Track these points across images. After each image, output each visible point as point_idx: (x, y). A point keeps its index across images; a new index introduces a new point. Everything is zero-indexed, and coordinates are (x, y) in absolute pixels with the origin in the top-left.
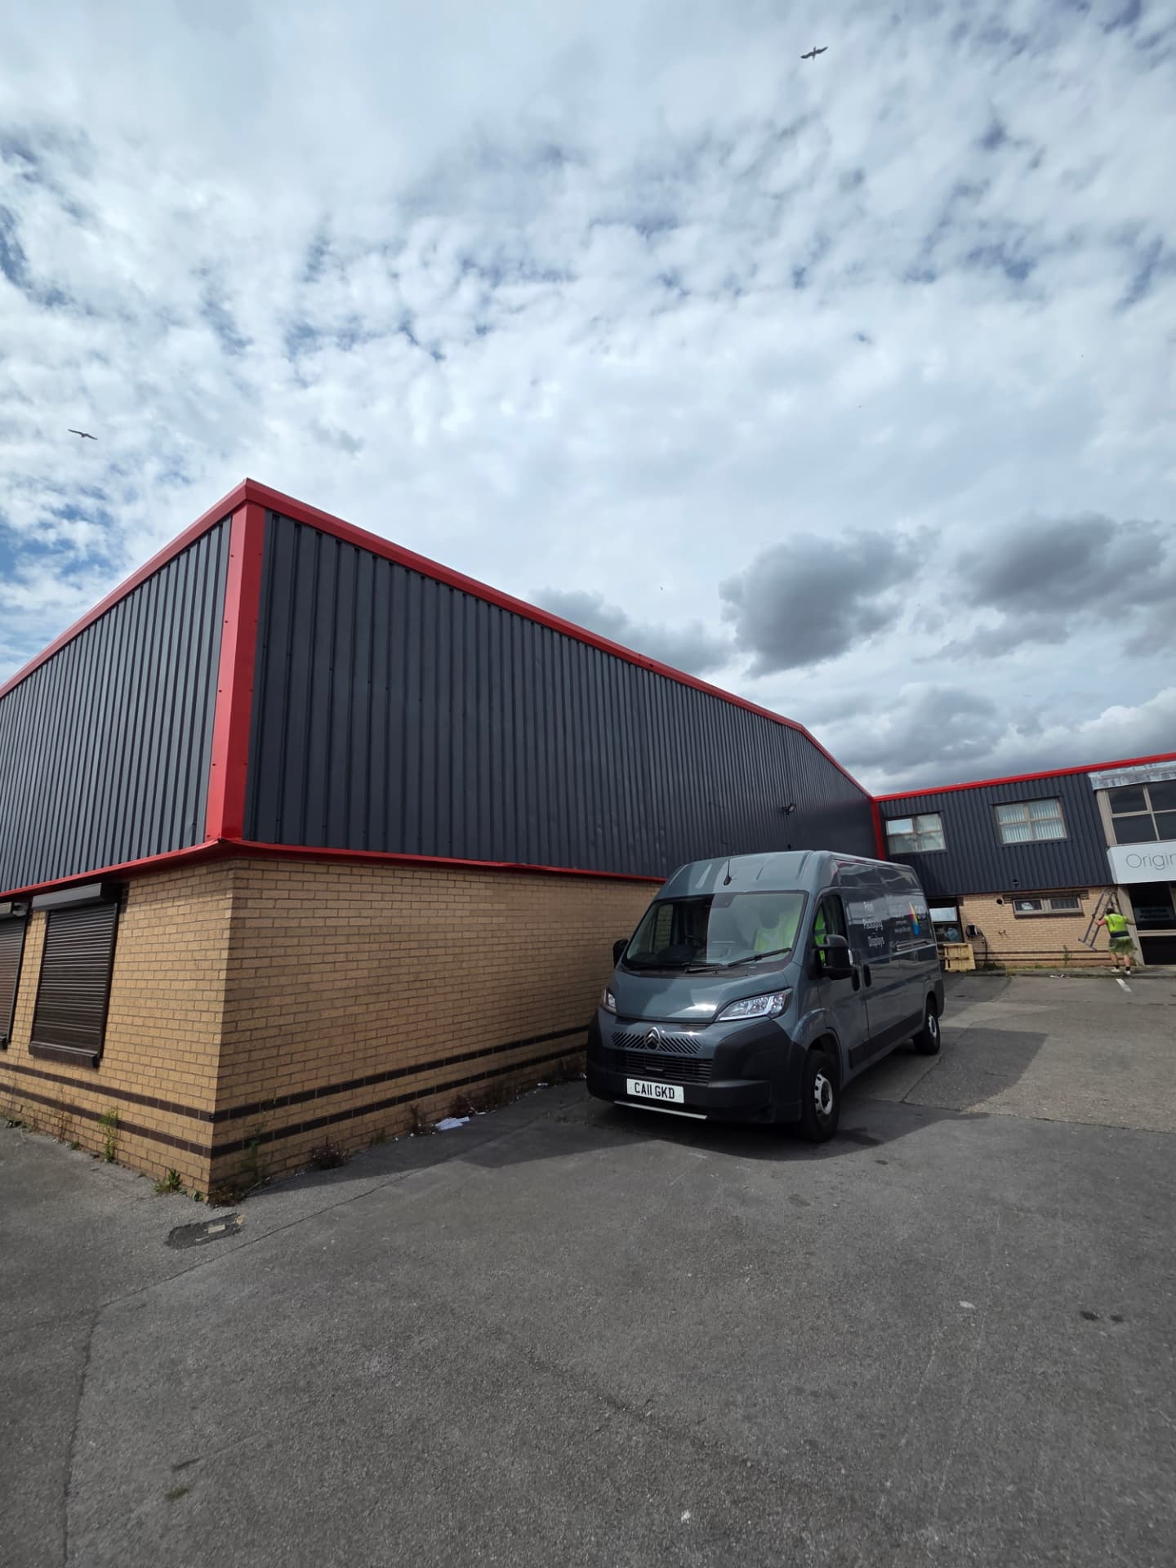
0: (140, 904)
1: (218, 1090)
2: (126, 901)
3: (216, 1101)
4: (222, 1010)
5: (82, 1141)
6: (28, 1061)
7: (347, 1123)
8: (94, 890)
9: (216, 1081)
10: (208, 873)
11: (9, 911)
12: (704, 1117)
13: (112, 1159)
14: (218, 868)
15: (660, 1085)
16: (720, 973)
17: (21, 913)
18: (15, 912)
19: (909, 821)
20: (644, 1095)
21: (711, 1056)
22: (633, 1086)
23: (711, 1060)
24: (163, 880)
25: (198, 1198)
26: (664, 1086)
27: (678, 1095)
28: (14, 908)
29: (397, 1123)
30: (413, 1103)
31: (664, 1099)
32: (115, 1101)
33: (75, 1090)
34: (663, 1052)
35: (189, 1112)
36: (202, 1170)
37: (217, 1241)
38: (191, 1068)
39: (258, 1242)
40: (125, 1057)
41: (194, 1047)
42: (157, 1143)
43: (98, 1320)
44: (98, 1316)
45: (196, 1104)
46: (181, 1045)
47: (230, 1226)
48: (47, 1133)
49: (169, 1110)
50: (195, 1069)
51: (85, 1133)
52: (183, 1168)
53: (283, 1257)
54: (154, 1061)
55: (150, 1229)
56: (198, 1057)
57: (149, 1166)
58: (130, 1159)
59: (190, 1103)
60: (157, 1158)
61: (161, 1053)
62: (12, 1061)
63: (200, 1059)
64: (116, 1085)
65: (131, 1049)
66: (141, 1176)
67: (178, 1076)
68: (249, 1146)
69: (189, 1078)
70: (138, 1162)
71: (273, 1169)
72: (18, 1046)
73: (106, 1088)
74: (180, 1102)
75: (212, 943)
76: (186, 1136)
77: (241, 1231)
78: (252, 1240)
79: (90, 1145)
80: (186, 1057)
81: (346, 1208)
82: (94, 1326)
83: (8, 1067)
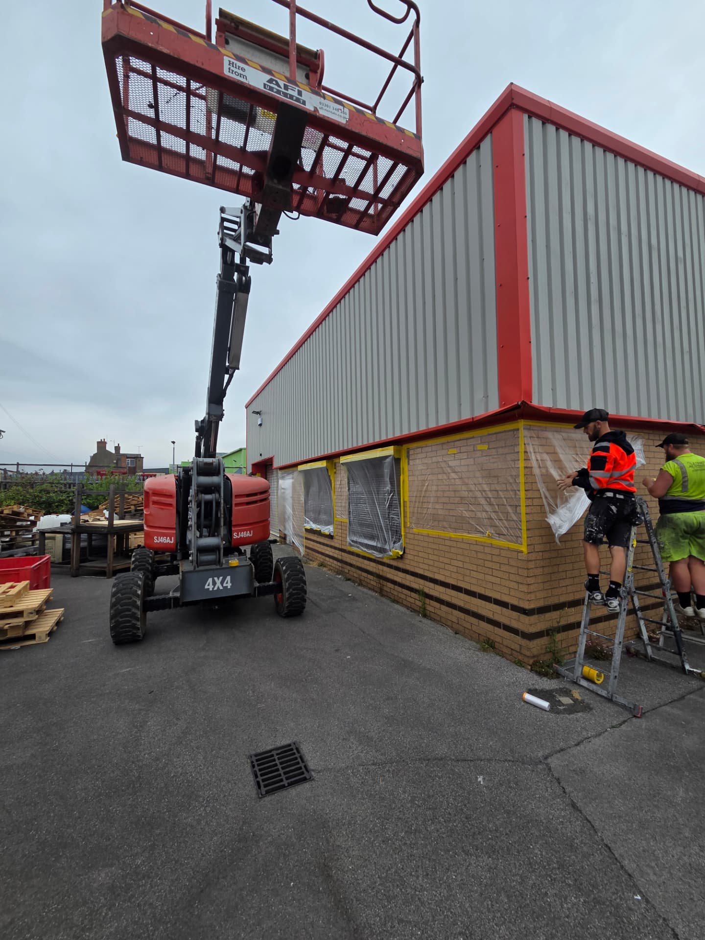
0: (421, 459)
1: (529, 593)
3: (529, 601)
5: (397, 599)
6: (348, 546)
7: (601, 625)
9: (526, 586)
10: (489, 435)
13: (425, 616)
14: (502, 430)
24: (442, 442)
25: (521, 665)
32: (421, 582)
33: (385, 569)
35: (498, 602)
36: (520, 645)
37: (580, 714)
38: (495, 573)
39: (623, 727)
40: (426, 556)
41: (495, 559)
42: (466, 616)
43: (556, 775)
44: (550, 769)
45: (505, 599)
46: (480, 556)
47: (575, 700)
48: (370, 589)
49: (476, 597)
50: (500, 574)
51: (400, 595)
52: (498, 639)
53: (674, 756)
54: (454, 563)
55: (508, 686)
56: (502, 566)
57: (461, 629)
58: (443, 620)
59: (497, 596)
60: (468, 626)
61: (460, 558)
62: (337, 545)
63: (504, 568)
64: (421, 572)
65: (430, 551)
66: (456, 633)
67: (481, 576)
68: (548, 635)
69: (493, 579)
70: (449, 623)
71: (563, 653)
72: (340, 538)
73: (411, 572)
74: (486, 594)
75: (504, 486)
76: (497, 618)
77: (591, 709)
78: (615, 723)
79: (405, 603)
80: (488, 564)
81: (676, 711)
82: (558, 781)
83: (335, 548)
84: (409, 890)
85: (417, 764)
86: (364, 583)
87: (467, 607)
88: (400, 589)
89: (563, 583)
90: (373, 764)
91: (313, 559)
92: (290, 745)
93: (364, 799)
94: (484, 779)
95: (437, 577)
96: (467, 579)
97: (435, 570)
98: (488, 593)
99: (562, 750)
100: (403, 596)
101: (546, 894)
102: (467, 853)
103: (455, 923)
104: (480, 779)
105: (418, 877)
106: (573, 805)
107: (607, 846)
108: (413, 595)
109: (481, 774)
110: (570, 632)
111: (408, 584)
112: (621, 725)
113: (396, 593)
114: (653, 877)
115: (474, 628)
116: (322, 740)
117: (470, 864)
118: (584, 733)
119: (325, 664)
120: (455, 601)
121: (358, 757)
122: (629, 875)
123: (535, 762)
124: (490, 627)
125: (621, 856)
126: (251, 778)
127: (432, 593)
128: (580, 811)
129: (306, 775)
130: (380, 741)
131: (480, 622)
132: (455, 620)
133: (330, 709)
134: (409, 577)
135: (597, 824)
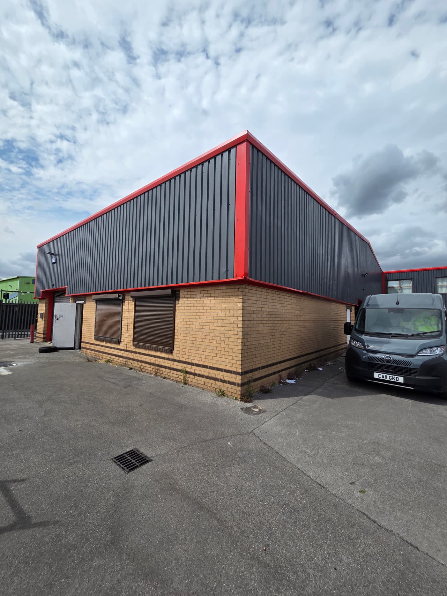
0: (187, 298)
1: (242, 365)
2: (179, 297)
3: (241, 368)
4: (241, 338)
5: (166, 376)
6: (132, 348)
7: (267, 378)
8: (169, 292)
9: (241, 362)
10: (226, 289)
11: (117, 297)
12: (413, 388)
13: (185, 383)
14: (233, 287)
15: (392, 376)
16: (409, 338)
17: (121, 298)
18: (119, 297)
19: (398, 282)
20: (383, 379)
21: (418, 367)
22: (376, 375)
23: (418, 369)
24: (201, 290)
25: (236, 399)
26: (394, 376)
27: (401, 380)
28: (119, 296)
29: (277, 380)
30: (280, 373)
31: (394, 380)
32: (184, 365)
33: (159, 360)
34: (393, 365)
35: (226, 371)
36: (236, 390)
37: (262, 414)
38: (226, 357)
39: (278, 415)
40: (187, 350)
41: (226, 350)
42: (209, 380)
43: (257, 436)
44: (254, 434)
45: (230, 369)
46: (219, 349)
47: (260, 409)
48: (147, 373)
49: (215, 370)
50: (228, 357)
51: (169, 374)
52: (225, 389)
53: (295, 421)
54: (204, 353)
55: (233, 408)
56: (229, 353)
57: (206, 387)
58: (196, 384)
59: (226, 368)
60: (210, 385)
61: (207, 350)
62: (123, 348)
63: (230, 354)
64: (183, 360)
65: (190, 348)
66: (203, 390)
67: (218, 359)
68: (248, 384)
69: (225, 360)
70: (199, 385)
71: (253, 392)
72: (126, 343)
73: (177, 360)
74: (221, 368)
75: (232, 314)
76: (225, 379)
77: (266, 411)
78: (275, 415)
79: (172, 378)
80: (222, 353)
81: (295, 407)
82: (258, 437)
83: (121, 350)
84: (211, 483)
85: (201, 444)
86: (143, 370)
87: (210, 375)
88: (169, 371)
89: (254, 360)
90: (180, 448)
91: (101, 358)
92: (132, 450)
93: (181, 461)
94: (230, 443)
95: (194, 362)
96: (210, 361)
97: (193, 358)
98: (222, 367)
99: (258, 427)
100: (171, 375)
101: (260, 470)
102: (230, 466)
103: (231, 486)
104: (229, 443)
105: (213, 478)
106: (264, 443)
107: (277, 452)
108: (178, 373)
109: (229, 441)
110: (256, 382)
111: (175, 367)
112: (277, 415)
113: (166, 373)
114: (291, 457)
115: (213, 386)
116: (149, 445)
117: (232, 469)
118: (265, 420)
119: (136, 413)
120: (203, 373)
121: (172, 447)
122: (285, 458)
123: (249, 433)
124: (221, 384)
125: (282, 454)
126: (118, 467)
127: (190, 370)
128: (267, 445)
129: (147, 459)
130: (181, 439)
131: (217, 382)
132: (203, 383)
133: (149, 431)
134: (175, 363)
135: (272, 447)
